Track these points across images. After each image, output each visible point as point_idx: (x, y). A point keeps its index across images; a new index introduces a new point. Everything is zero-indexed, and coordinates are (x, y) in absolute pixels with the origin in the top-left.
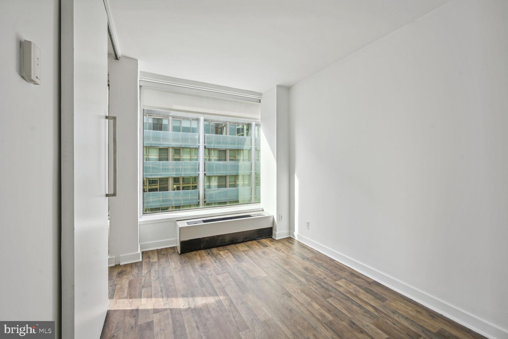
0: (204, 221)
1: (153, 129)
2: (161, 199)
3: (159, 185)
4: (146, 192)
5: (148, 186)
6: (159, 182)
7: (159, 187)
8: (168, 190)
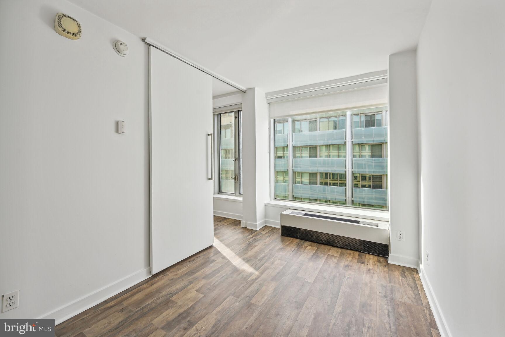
0: (305, 215)
1: (366, 126)
2: (374, 196)
3: (372, 182)
4: (359, 187)
5: (360, 182)
6: (372, 178)
7: (372, 184)
8: (382, 189)
